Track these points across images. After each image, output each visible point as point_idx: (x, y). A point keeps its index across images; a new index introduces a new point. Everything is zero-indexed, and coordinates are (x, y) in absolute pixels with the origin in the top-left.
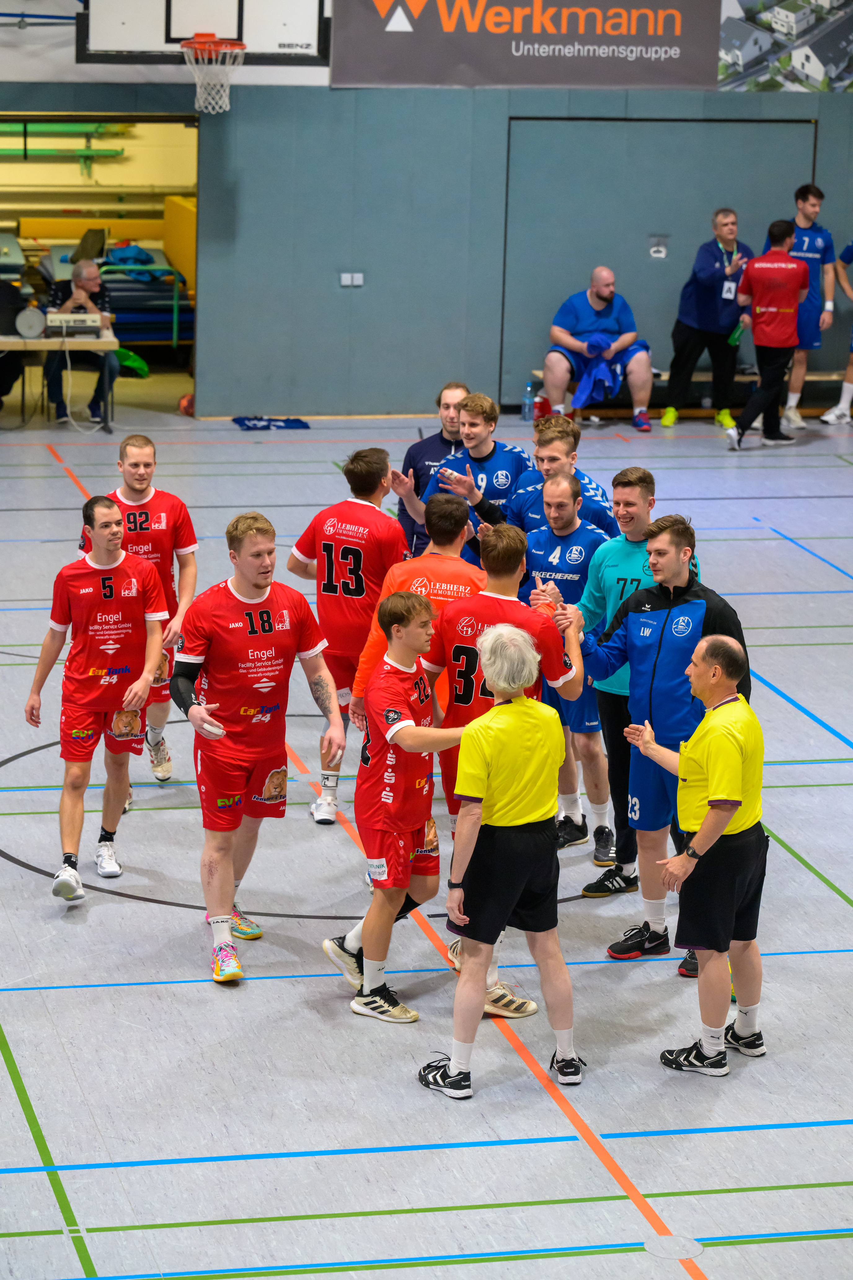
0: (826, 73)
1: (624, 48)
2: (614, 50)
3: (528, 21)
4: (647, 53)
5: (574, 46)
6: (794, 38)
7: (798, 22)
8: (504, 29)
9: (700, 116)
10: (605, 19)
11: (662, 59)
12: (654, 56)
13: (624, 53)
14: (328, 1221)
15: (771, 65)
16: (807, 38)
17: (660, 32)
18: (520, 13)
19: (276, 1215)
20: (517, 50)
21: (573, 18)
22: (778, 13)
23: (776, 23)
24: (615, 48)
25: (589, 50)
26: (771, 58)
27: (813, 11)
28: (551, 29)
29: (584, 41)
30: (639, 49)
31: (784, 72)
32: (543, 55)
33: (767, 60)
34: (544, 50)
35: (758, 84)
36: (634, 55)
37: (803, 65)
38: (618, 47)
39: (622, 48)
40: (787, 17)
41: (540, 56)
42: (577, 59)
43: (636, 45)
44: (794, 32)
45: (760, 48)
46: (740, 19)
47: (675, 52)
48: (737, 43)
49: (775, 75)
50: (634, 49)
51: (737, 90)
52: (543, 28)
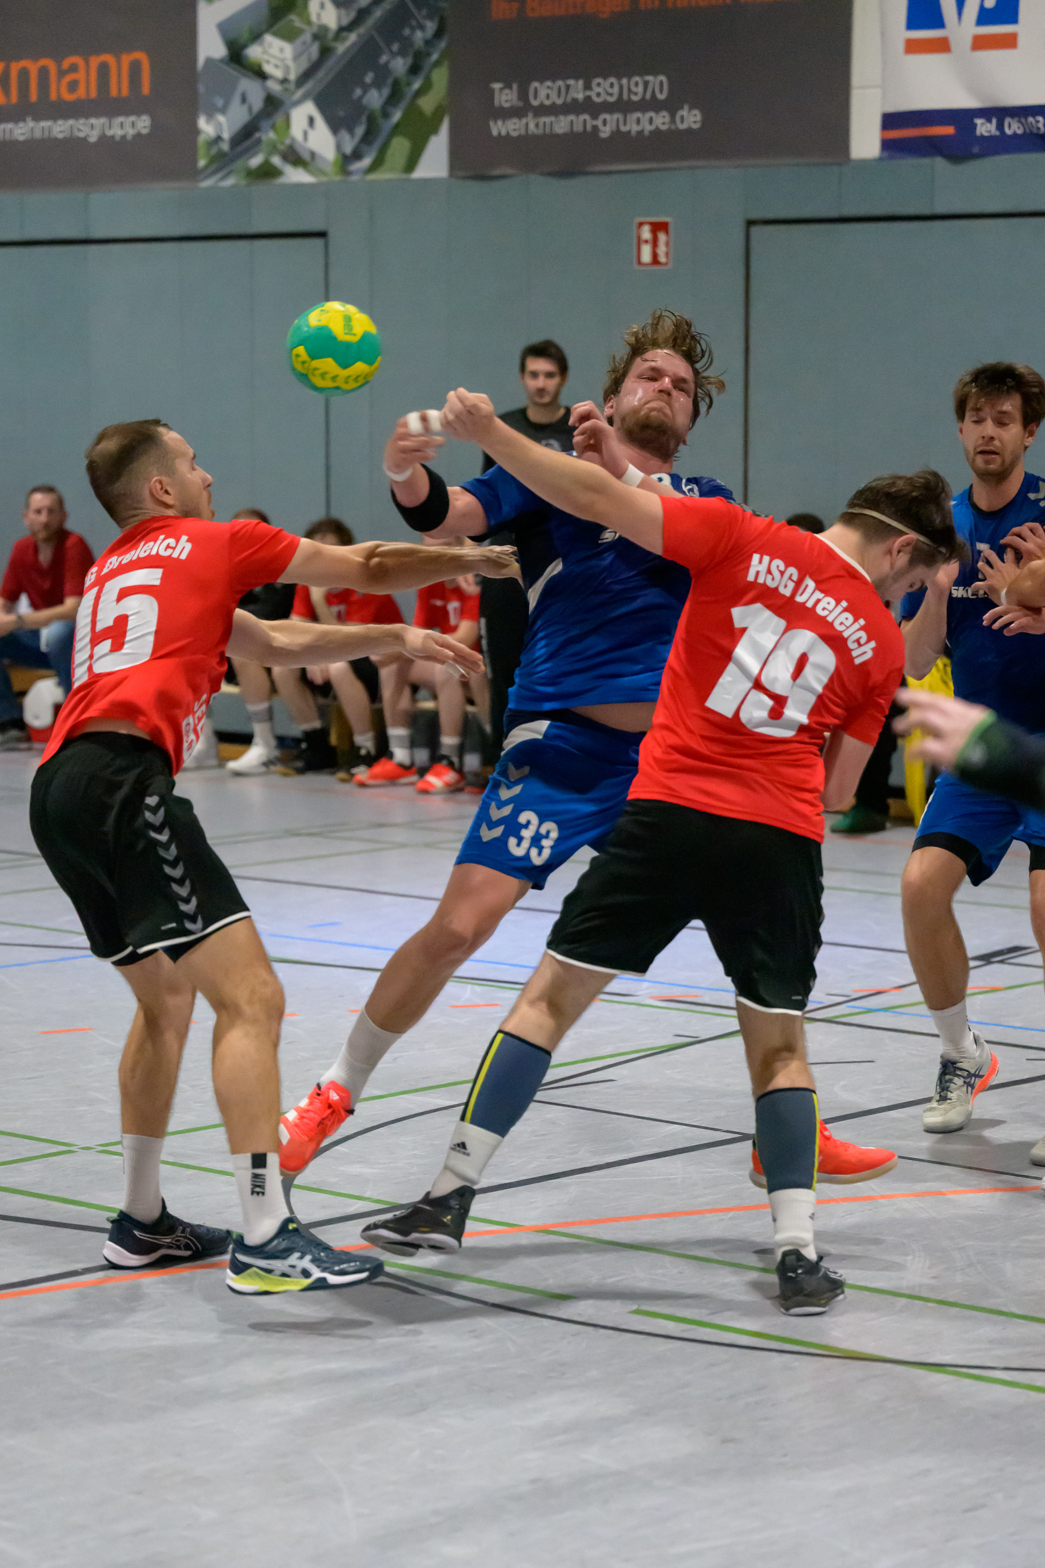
0: (339, 147)
1: (84, 121)
2: (72, 127)
4: (111, 128)
5: (27, 122)
6: (292, 86)
7: (296, 58)
9: (177, 231)
10: (62, 74)
11: (129, 136)
12: (121, 132)
13: (86, 129)
15: (264, 138)
16: (309, 85)
17: (125, 92)
21: (26, 78)
22: (270, 45)
23: (268, 62)
24: (72, 122)
25: (46, 128)
26: (264, 124)
27: (316, 37)
28: (1, 97)
29: (38, 113)
30: (102, 121)
31: (281, 147)
33: (259, 130)
35: (248, 172)
36: (97, 131)
37: (305, 134)
38: (75, 120)
39: (82, 122)
40: (282, 50)
42: (30, 144)
43: (97, 115)
44: (292, 77)
45: (250, 110)
46: (222, 61)
47: (143, 124)
48: (220, 102)
49: (270, 154)
50: (96, 122)
51: (223, 184)
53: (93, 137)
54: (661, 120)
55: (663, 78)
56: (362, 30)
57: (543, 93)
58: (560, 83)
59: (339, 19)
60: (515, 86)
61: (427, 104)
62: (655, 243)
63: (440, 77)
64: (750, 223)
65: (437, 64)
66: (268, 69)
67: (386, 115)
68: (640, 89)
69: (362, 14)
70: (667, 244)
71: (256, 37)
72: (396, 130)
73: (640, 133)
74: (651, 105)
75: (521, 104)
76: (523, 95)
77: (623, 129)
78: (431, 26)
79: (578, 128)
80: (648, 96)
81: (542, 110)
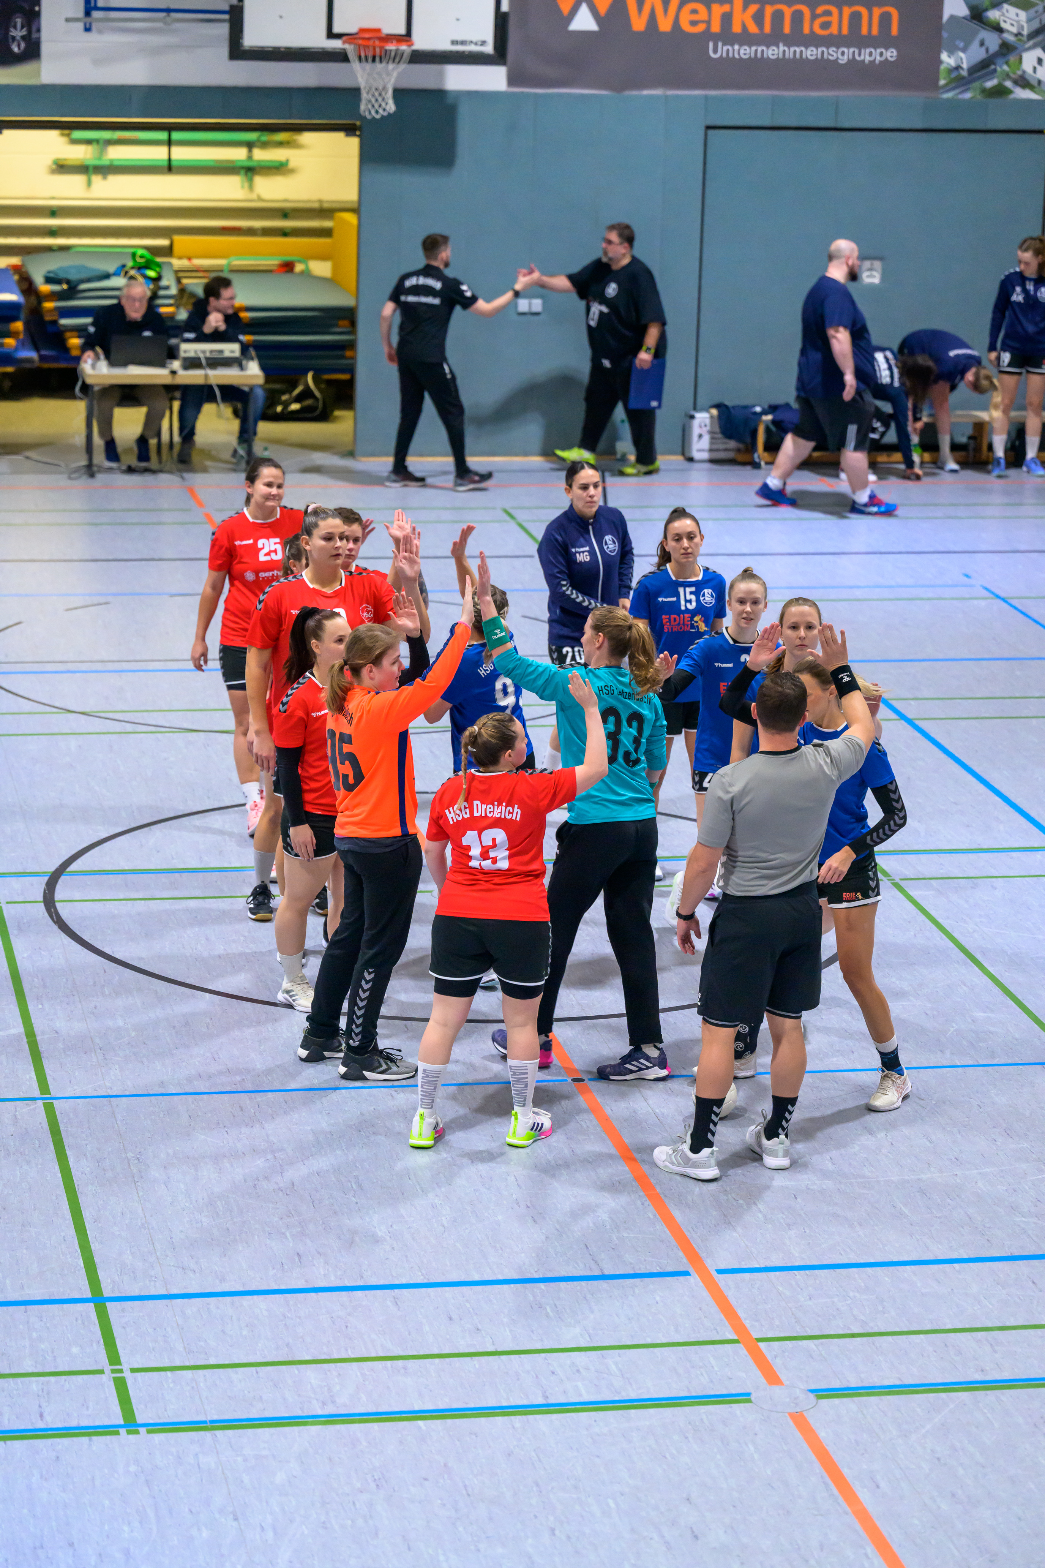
1: (834, 49)
2: (823, 52)
3: (727, 19)
4: (860, 55)
5: (778, 47)
6: (1025, 39)
7: (1029, 20)
8: (701, 28)
9: (920, 126)
10: (814, 17)
11: (877, 62)
12: (868, 59)
13: (835, 54)
14: (400, 1363)
15: (999, 69)
16: (1040, 38)
17: (875, 31)
18: (718, 10)
19: (344, 1355)
20: (715, 51)
21: (778, 17)
22: (1007, 11)
23: (1005, 22)
24: (825, 49)
25: (795, 52)
26: (1000, 61)
28: (753, 28)
29: (790, 41)
30: (851, 50)
31: (1013, 76)
32: (744, 57)
33: (994, 64)
34: (745, 52)
35: (984, 91)
36: (846, 57)
37: (1035, 69)
38: (828, 48)
39: (832, 50)
40: (1017, 15)
41: (741, 58)
42: (782, 62)
43: (848, 47)
44: (1025, 32)
45: (987, 50)
46: (964, 18)
47: (891, 54)
48: (961, 45)
49: (1004, 80)
50: (846, 50)
51: (961, 96)
52: (744, 27)
53: (843, 60)
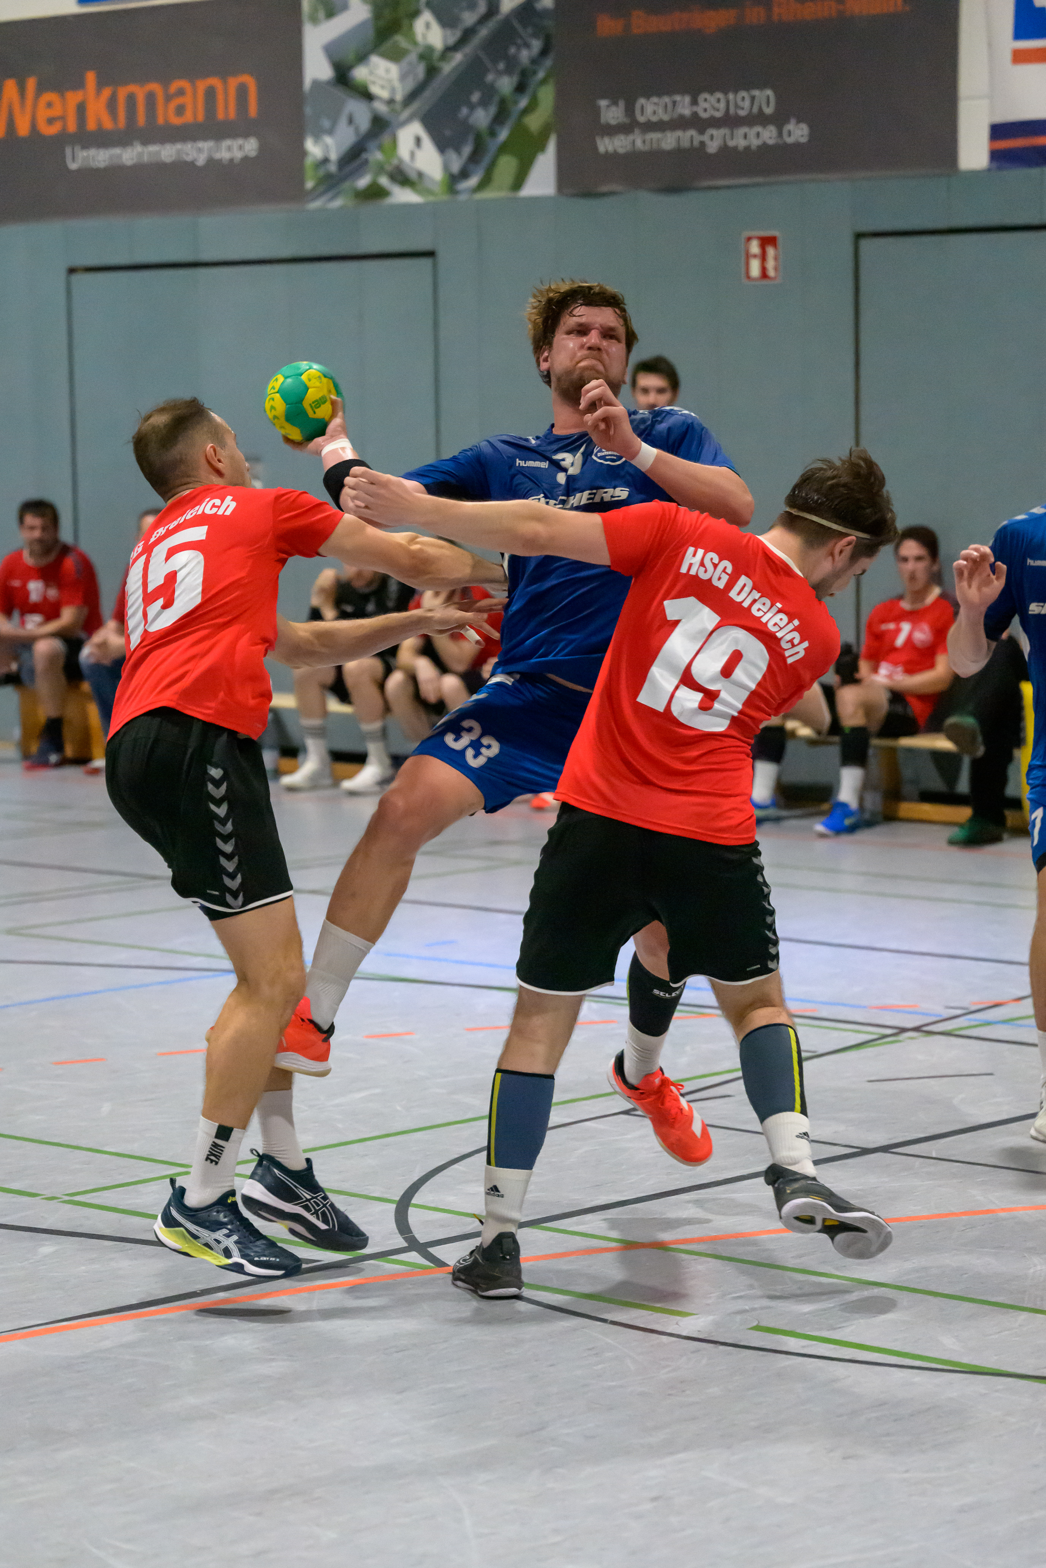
0: (446, 167)
1: (190, 145)
2: (179, 151)
3: (81, 112)
4: (219, 151)
5: (135, 147)
6: (398, 107)
7: (403, 77)
8: (57, 127)
10: (168, 98)
11: (237, 159)
12: (228, 155)
13: (191, 153)
15: (371, 159)
16: (415, 106)
17: (232, 114)
18: (74, 100)
20: (73, 159)
21: (134, 103)
22: (377, 66)
23: (374, 83)
24: (182, 146)
25: (150, 153)
26: (372, 145)
27: (422, 57)
28: (110, 122)
30: (209, 144)
31: (388, 168)
32: (101, 164)
33: (366, 151)
34: (100, 158)
35: (356, 193)
36: (203, 156)
37: (412, 155)
39: (188, 147)
40: (388, 71)
43: (205, 138)
44: (399, 97)
45: (357, 130)
46: (328, 83)
47: (250, 146)
48: (326, 123)
49: (377, 175)
50: (203, 146)
51: (331, 205)
52: (99, 121)
53: (201, 161)
54: (768, 135)
55: (769, 92)
56: (468, 49)
57: (649, 109)
58: (666, 99)
59: (445, 38)
60: (622, 104)
61: (534, 122)
62: (763, 257)
63: (547, 96)
64: (859, 236)
65: (544, 82)
66: (375, 90)
67: (493, 133)
68: (747, 104)
69: (468, 34)
70: (776, 259)
71: (362, 58)
72: (503, 149)
73: (747, 148)
74: (758, 119)
75: (627, 120)
76: (630, 110)
77: (731, 143)
78: (536, 45)
79: (686, 144)
80: (755, 110)
81: (650, 127)
